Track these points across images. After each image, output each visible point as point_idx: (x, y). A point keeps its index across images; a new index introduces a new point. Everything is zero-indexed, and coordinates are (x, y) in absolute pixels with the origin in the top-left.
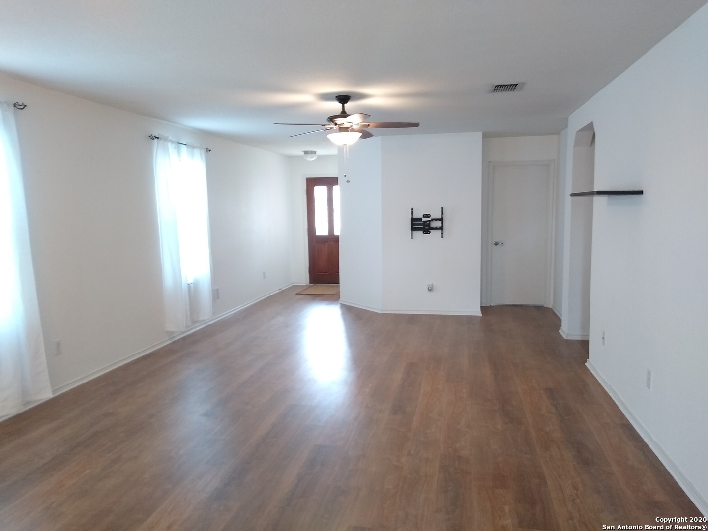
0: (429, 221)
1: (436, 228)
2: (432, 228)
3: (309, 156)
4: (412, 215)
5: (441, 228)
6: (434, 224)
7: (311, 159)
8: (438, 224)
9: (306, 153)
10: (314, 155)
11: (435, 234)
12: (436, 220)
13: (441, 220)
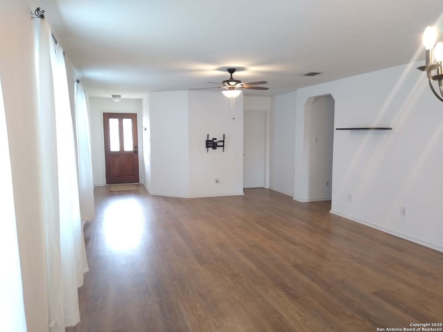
0: (217, 142)
1: (220, 146)
2: (218, 146)
3: (116, 98)
4: (208, 139)
5: (223, 146)
6: (219, 144)
7: (116, 100)
8: (221, 144)
9: (114, 96)
10: (120, 98)
11: (219, 149)
12: (220, 141)
13: (223, 141)
